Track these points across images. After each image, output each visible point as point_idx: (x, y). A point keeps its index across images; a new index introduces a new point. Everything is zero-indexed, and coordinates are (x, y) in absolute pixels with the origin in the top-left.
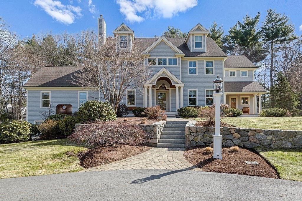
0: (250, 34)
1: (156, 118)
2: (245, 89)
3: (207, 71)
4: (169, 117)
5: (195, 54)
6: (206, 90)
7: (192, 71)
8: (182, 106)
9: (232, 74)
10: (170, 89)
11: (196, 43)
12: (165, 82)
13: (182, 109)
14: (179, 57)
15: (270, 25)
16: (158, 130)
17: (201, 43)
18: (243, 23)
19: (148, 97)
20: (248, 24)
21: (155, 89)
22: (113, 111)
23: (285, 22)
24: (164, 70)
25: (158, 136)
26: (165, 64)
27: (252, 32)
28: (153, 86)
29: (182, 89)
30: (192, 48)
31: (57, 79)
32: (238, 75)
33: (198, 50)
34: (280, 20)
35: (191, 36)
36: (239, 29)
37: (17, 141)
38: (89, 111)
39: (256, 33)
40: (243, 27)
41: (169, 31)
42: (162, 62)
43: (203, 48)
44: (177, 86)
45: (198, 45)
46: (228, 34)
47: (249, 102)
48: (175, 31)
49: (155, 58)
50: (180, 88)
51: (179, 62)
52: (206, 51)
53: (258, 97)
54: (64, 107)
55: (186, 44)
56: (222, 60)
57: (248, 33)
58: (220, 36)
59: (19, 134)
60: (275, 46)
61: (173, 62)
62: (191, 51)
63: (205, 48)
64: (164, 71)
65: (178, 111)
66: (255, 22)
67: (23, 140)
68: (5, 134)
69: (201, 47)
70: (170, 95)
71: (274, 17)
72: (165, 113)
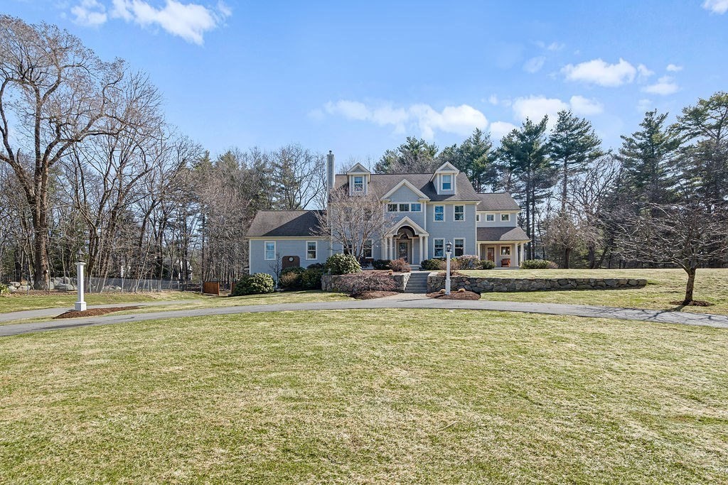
0: (531, 150)
1: (400, 270)
2: (503, 237)
3: (457, 217)
4: (413, 270)
5: (443, 197)
6: (455, 238)
7: (439, 217)
8: (427, 258)
9: (490, 218)
10: (413, 238)
11: (444, 184)
12: (407, 230)
13: (426, 261)
14: (423, 203)
15: (563, 134)
16: (405, 280)
17: (450, 184)
18: (521, 130)
19: (389, 249)
20: (529, 133)
21: (396, 238)
22: (358, 264)
23: (586, 131)
24: (406, 218)
25: (405, 284)
26: (407, 210)
27: (534, 147)
28: (395, 236)
29: (426, 239)
30: (440, 190)
31: (281, 227)
32: (497, 219)
33: (446, 192)
34: (577, 128)
35: (438, 176)
36: (515, 139)
37: (264, 292)
38: (337, 264)
39: (540, 147)
40: (522, 138)
41: (408, 144)
42: (404, 208)
43: (452, 190)
44: (420, 235)
45: (447, 186)
46: (500, 146)
47: (511, 253)
48: (417, 143)
49: (395, 203)
50: (424, 238)
51: (424, 208)
52: (455, 193)
54: (291, 259)
55: (432, 182)
56: (474, 204)
57: (528, 148)
58: (485, 150)
59: (266, 286)
60: (570, 166)
61: (417, 208)
62: (438, 194)
63: (454, 189)
64: (407, 220)
65: (422, 263)
66: (539, 131)
67: (270, 292)
68: (254, 286)
69: (450, 188)
70: (413, 245)
71: (568, 123)
72: (409, 266)
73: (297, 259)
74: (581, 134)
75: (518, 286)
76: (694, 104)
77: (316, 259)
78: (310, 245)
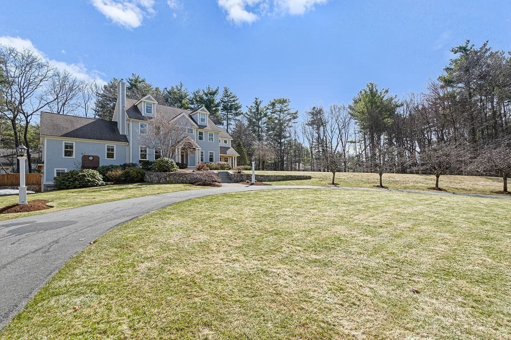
44: (197, 148)
47: (228, 161)
53: (235, 158)
54: (91, 158)
73: (96, 159)
74: (234, 101)
75: (272, 179)
76: (273, 101)
77: (115, 159)
78: (109, 148)
